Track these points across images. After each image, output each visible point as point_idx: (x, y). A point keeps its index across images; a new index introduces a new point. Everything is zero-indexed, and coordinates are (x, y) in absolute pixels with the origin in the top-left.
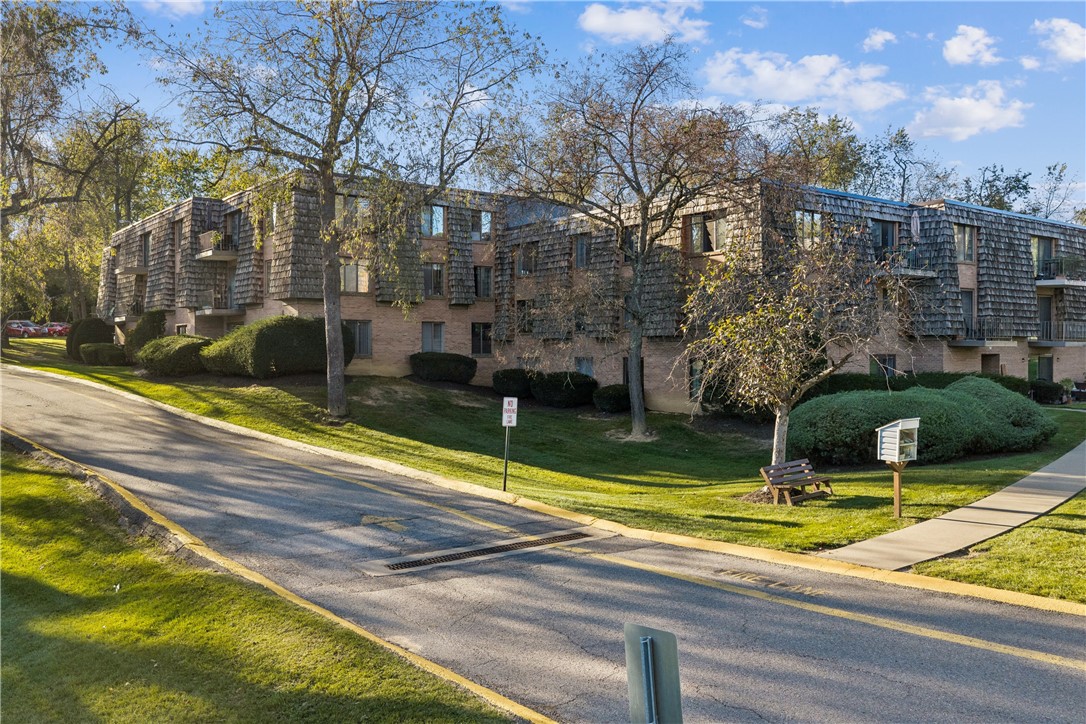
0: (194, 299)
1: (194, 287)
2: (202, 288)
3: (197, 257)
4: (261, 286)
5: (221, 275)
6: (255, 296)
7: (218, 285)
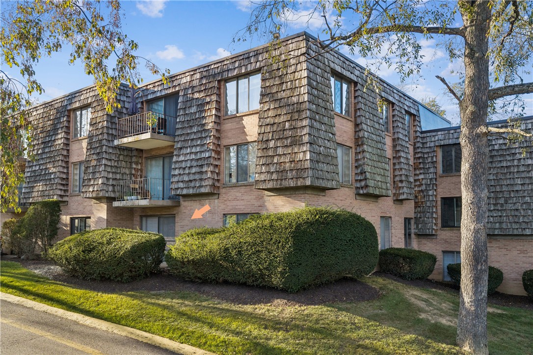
0: (111, 188)
1: (110, 176)
2: (118, 176)
3: (116, 142)
4: (218, 174)
5: (137, 163)
6: (213, 186)
7: (134, 175)
